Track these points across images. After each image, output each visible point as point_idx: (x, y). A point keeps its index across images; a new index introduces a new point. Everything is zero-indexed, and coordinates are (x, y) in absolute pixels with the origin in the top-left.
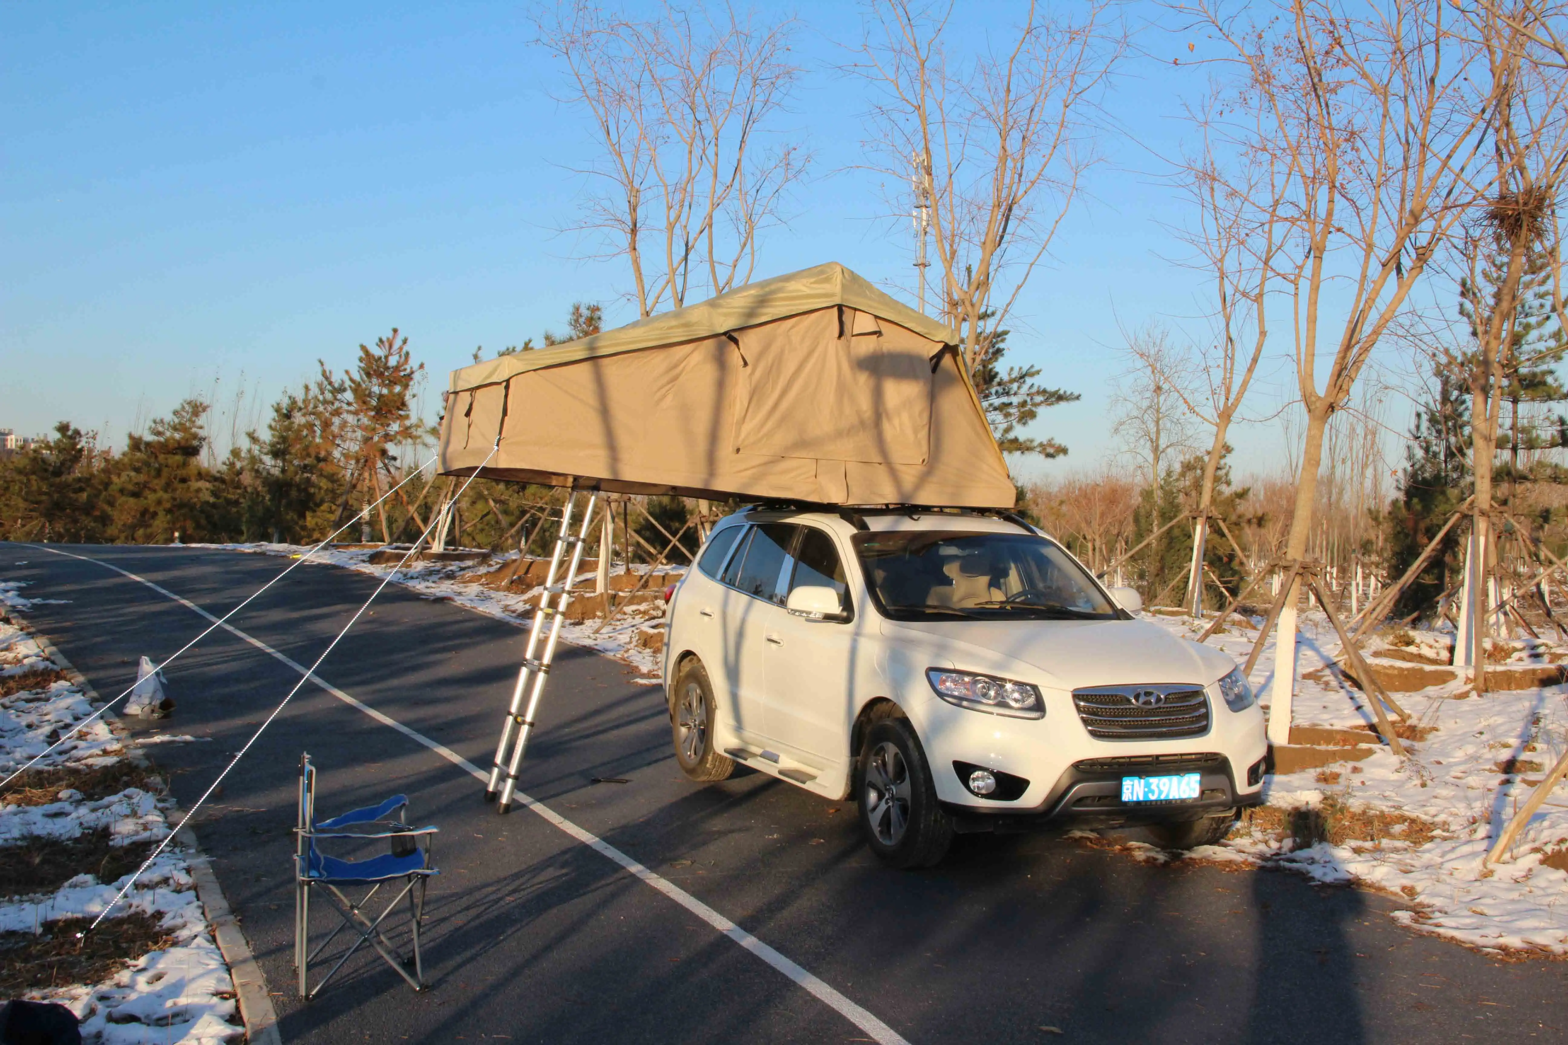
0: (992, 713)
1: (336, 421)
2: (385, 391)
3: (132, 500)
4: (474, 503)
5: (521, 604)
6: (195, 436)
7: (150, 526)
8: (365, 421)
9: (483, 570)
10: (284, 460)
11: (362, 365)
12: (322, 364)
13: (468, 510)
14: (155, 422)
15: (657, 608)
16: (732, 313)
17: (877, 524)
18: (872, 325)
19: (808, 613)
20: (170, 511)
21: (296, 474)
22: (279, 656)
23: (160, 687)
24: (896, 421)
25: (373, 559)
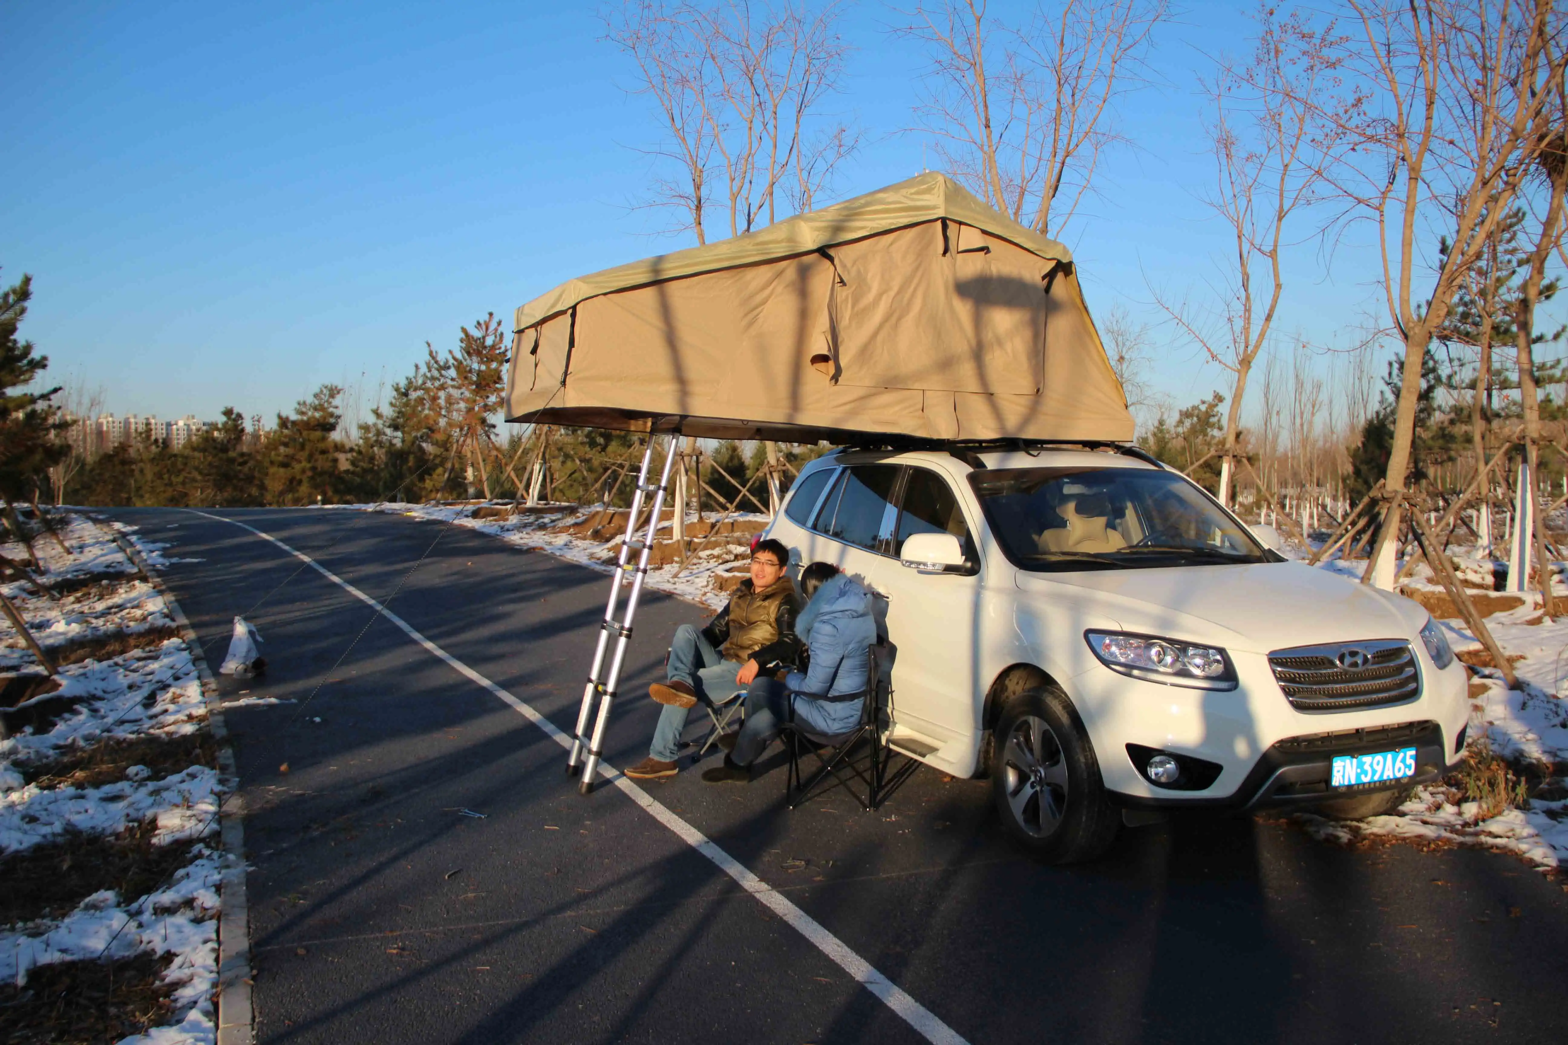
0: (1165, 684)
1: (442, 394)
2: (483, 367)
3: (282, 470)
4: (563, 463)
5: (605, 551)
6: (332, 415)
7: (298, 491)
8: (467, 394)
9: (570, 520)
10: (403, 433)
11: (464, 345)
12: (429, 345)
13: (559, 469)
14: (299, 404)
15: (729, 552)
16: (827, 227)
17: (991, 461)
18: (978, 241)
19: (925, 564)
20: (312, 478)
21: (413, 443)
22: (379, 608)
23: (253, 646)
24: (1008, 347)
25: (475, 514)
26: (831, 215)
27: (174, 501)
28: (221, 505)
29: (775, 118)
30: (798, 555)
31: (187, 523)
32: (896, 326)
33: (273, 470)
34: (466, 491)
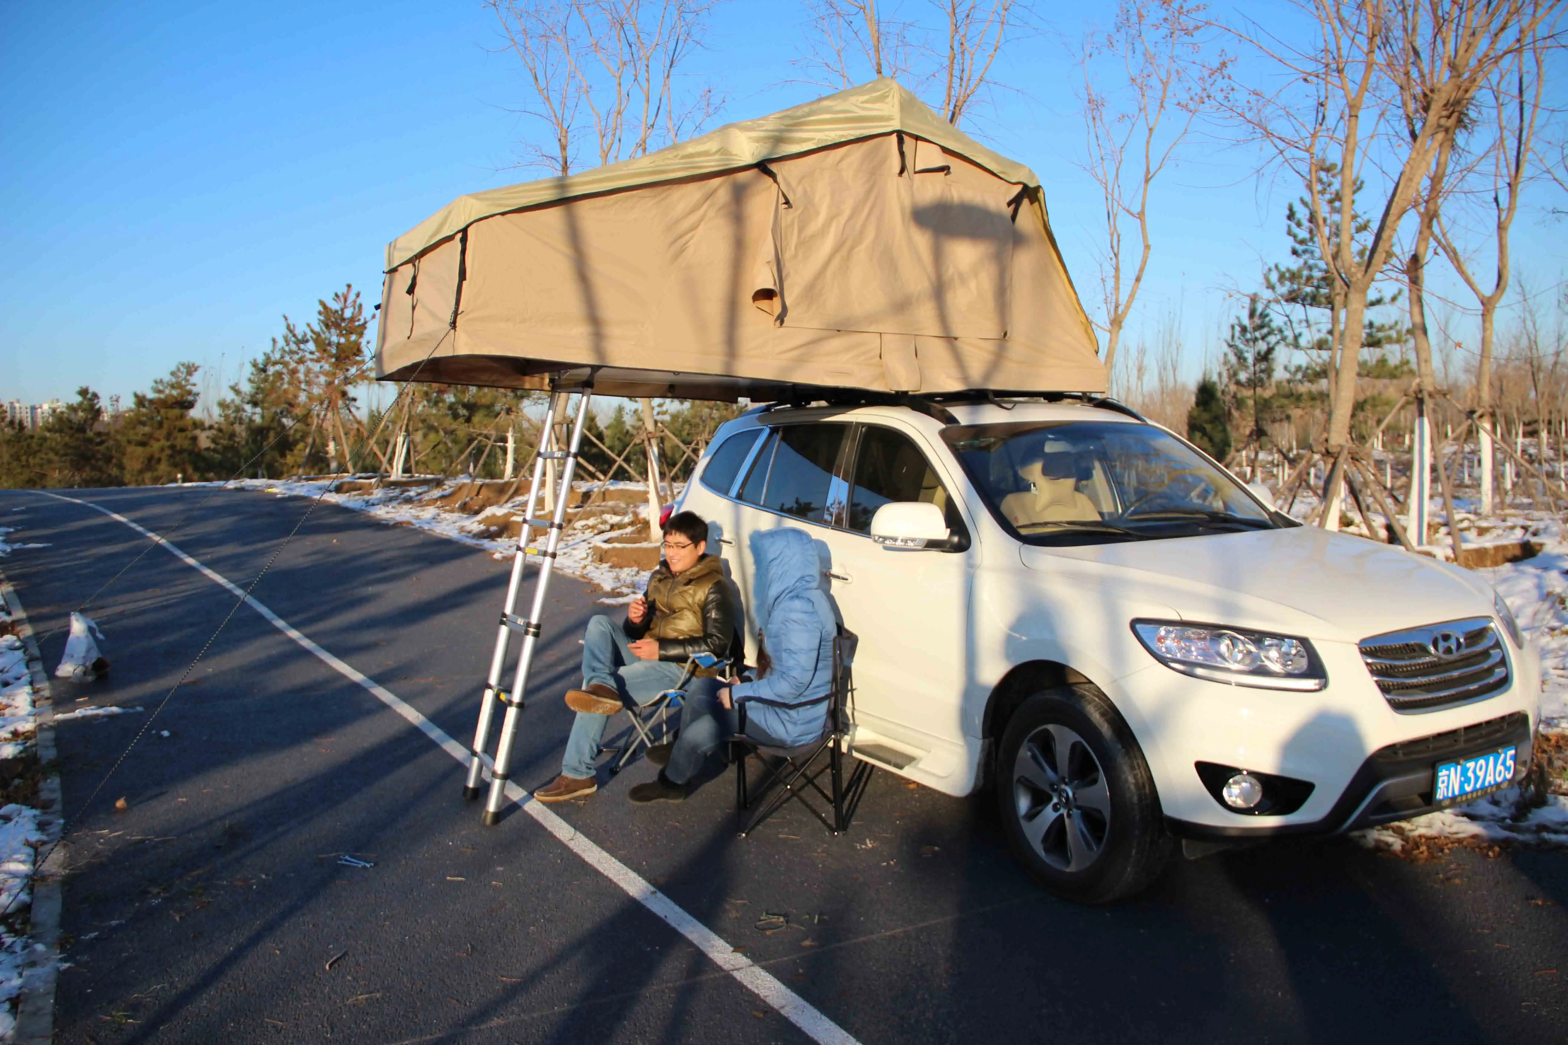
1: (302, 368)
2: (342, 340)
3: (139, 449)
4: (425, 436)
5: (476, 525)
6: (190, 393)
7: (157, 470)
8: (327, 367)
9: (436, 493)
10: (263, 408)
11: (322, 318)
12: (286, 319)
13: (422, 442)
14: (156, 382)
15: (604, 522)
16: (769, 138)
17: (962, 414)
18: (939, 159)
19: (895, 539)
20: (171, 456)
21: (273, 420)
22: (239, 592)
23: (94, 644)
24: (973, 285)
25: (339, 489)
26: (771, 125)
27: (31, 483)
28: (80, 486)
29: (647, 71)
30: (719, 529)
31: (35, 505)
32: (848, 257)
33: (130, 449)
34: (328, 466)
